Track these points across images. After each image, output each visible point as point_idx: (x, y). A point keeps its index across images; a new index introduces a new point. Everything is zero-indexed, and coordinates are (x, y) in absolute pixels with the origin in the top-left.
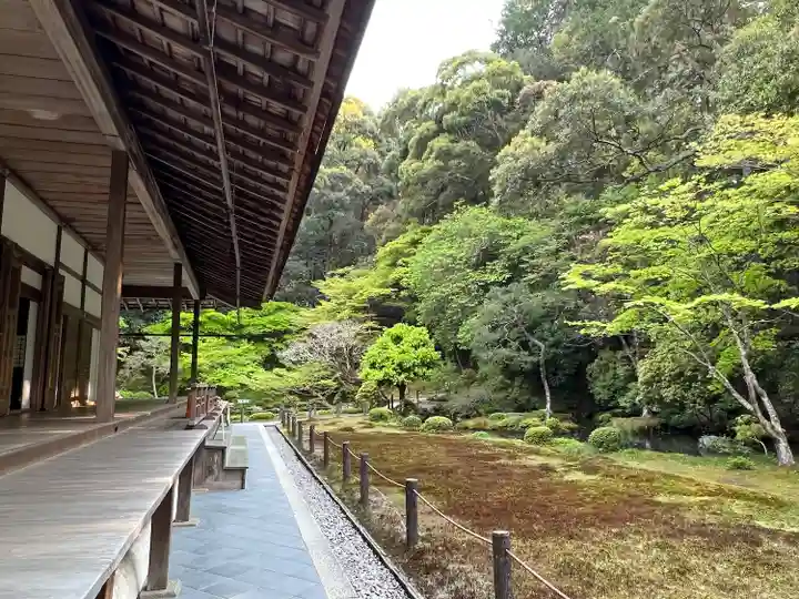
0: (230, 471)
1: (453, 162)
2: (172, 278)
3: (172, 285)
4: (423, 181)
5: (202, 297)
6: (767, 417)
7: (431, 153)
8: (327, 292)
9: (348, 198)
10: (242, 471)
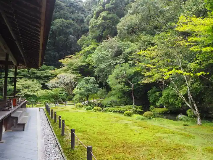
0: (20, 125)
1: (108, 21)
2: (5, 58)
3: (5, 60)
4: (98, 27)
5: (18, 65)
6: (195, 109)
7: (101, 17)
8: (64, 63)
9: (73, 31)
10: (24, 125)
